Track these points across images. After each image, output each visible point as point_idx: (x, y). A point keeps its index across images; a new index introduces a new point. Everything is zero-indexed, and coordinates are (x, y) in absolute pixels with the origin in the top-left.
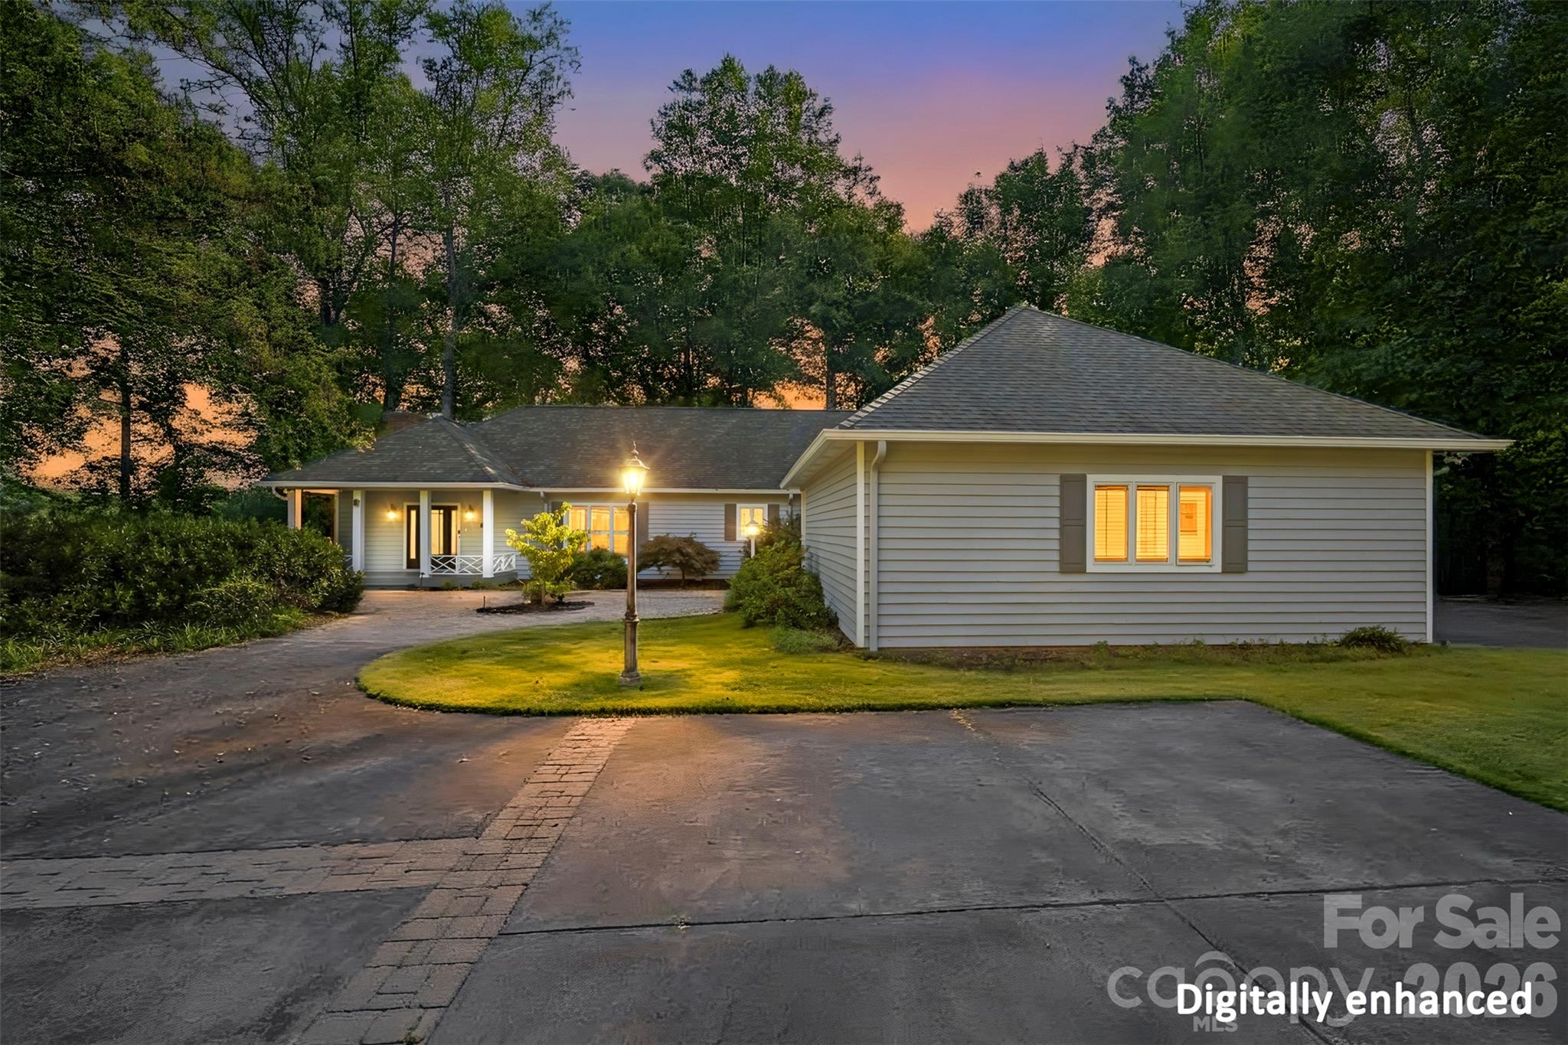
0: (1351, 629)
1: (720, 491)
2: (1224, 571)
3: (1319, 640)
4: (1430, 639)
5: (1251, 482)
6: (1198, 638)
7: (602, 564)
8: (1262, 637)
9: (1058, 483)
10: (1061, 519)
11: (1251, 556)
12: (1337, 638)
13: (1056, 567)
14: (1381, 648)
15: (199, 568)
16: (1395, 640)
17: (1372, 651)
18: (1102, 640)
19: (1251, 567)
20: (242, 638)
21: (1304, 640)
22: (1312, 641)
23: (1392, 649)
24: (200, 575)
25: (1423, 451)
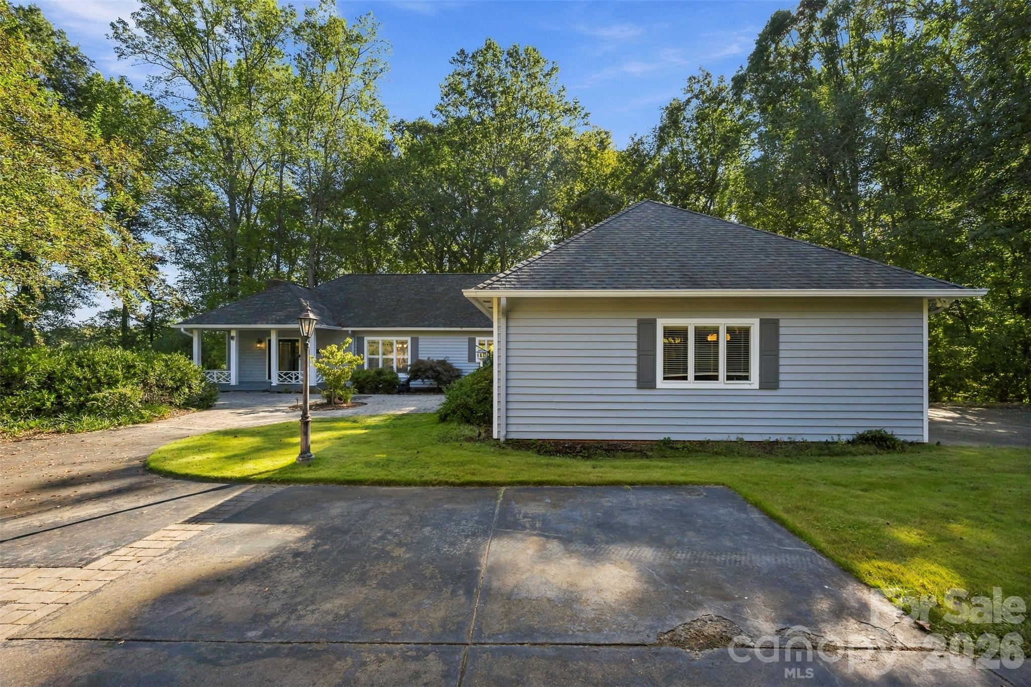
0: (861, 431)
1: (464, 329)
2: (760, 388)
3: (836, 439)
4: (926, 439)
5: (782, 323)
6: (740, 436)
7: (382, 377)
8: (790, 436)
9: (636, 325)
10: (639, 350)
11: (781, 377)
12: (851, 438)
13: (634, 384)
14: (879, 446)
15: (99, 381)
16: (893, 439)
17: (872, 448)
18: (667, 436)
19: (782, 385)
20: (120, 425)
21: (823, 439)
22: (830, 440)
23: (889, 447)
24: (99, 385)
25: (921, 298)
